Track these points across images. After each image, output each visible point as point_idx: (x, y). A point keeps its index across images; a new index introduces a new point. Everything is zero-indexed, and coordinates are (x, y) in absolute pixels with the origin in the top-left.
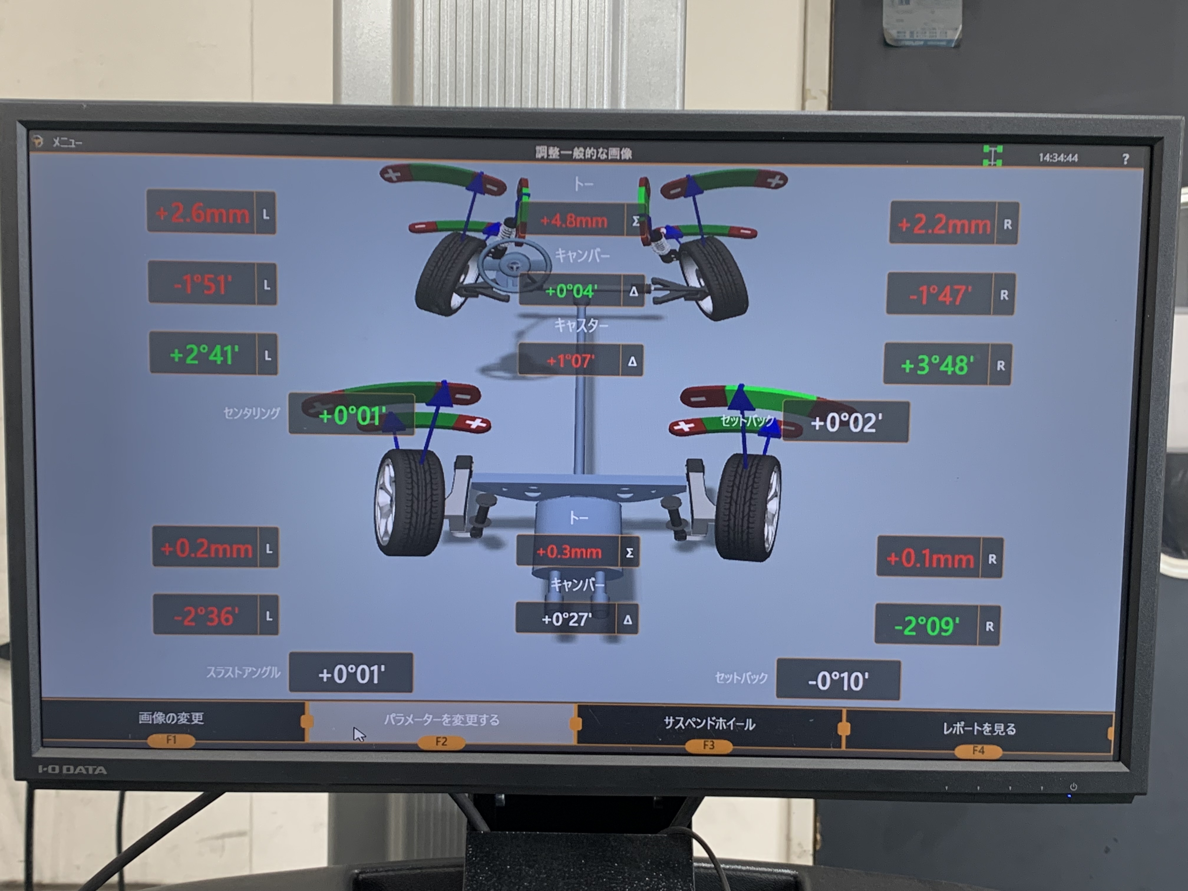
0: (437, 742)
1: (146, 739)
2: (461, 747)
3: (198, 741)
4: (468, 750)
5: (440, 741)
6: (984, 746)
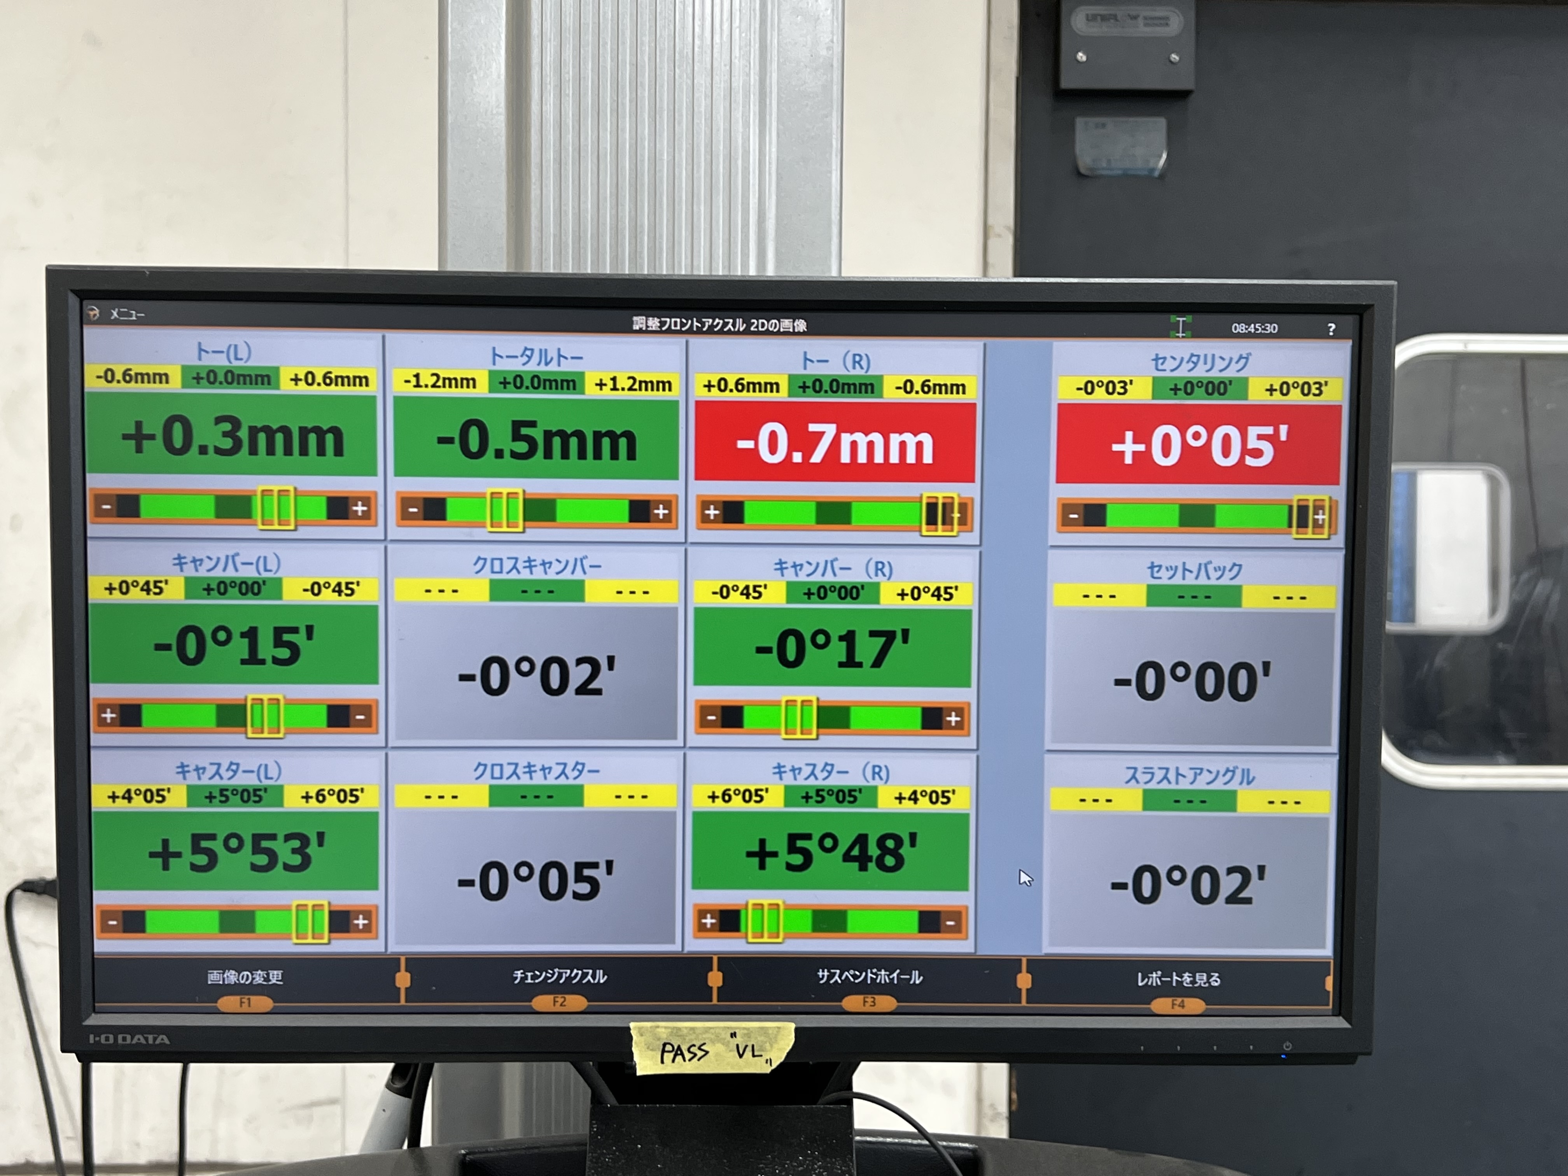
1: (216, 1002)
2: (582, 1007)
3: (276, 1004)
4: (591, 1011)
6: (1186, 999)
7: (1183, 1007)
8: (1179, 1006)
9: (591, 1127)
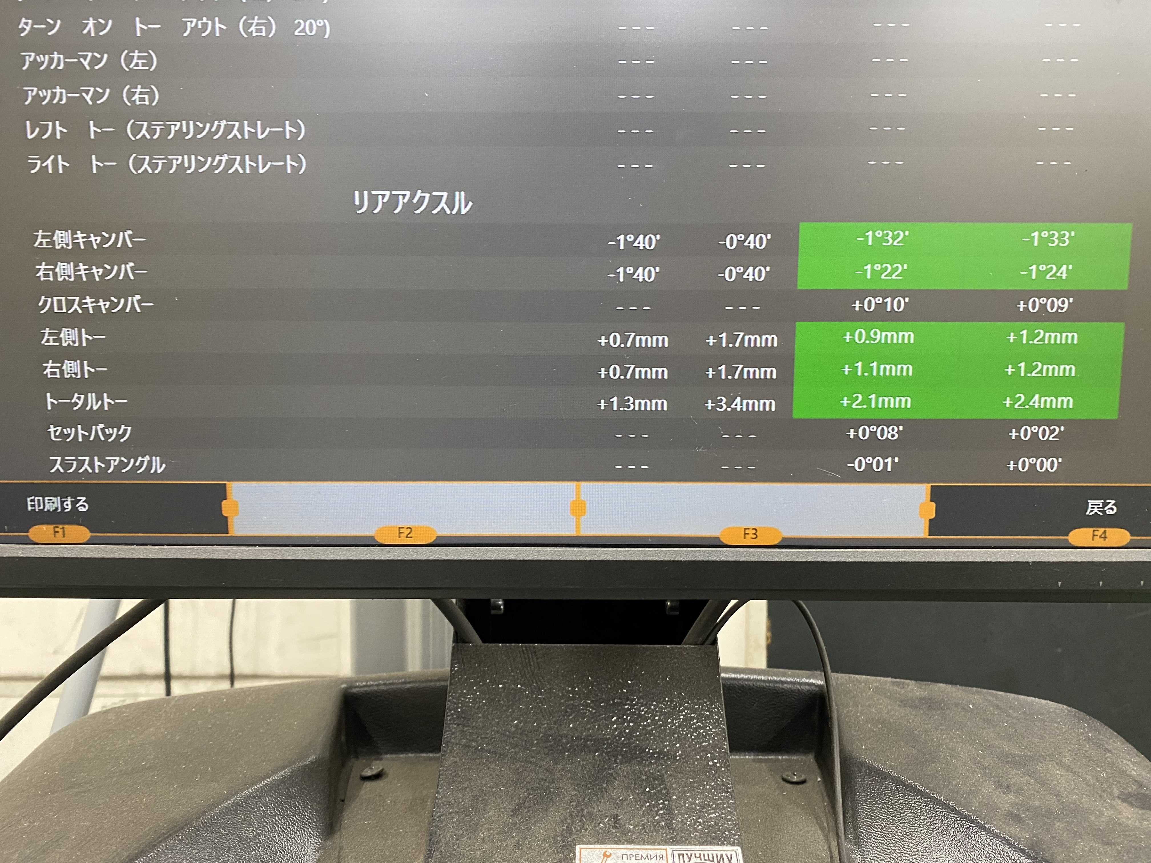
0: (400, 533)
1: (27, 532)
2: (431, 539)
3: (94, 534)
4: (440, 543)
5: (403, 533)
6: (1107, 529)
7: (1105, 537)
8: (1101, 537)
9: (452, 666)
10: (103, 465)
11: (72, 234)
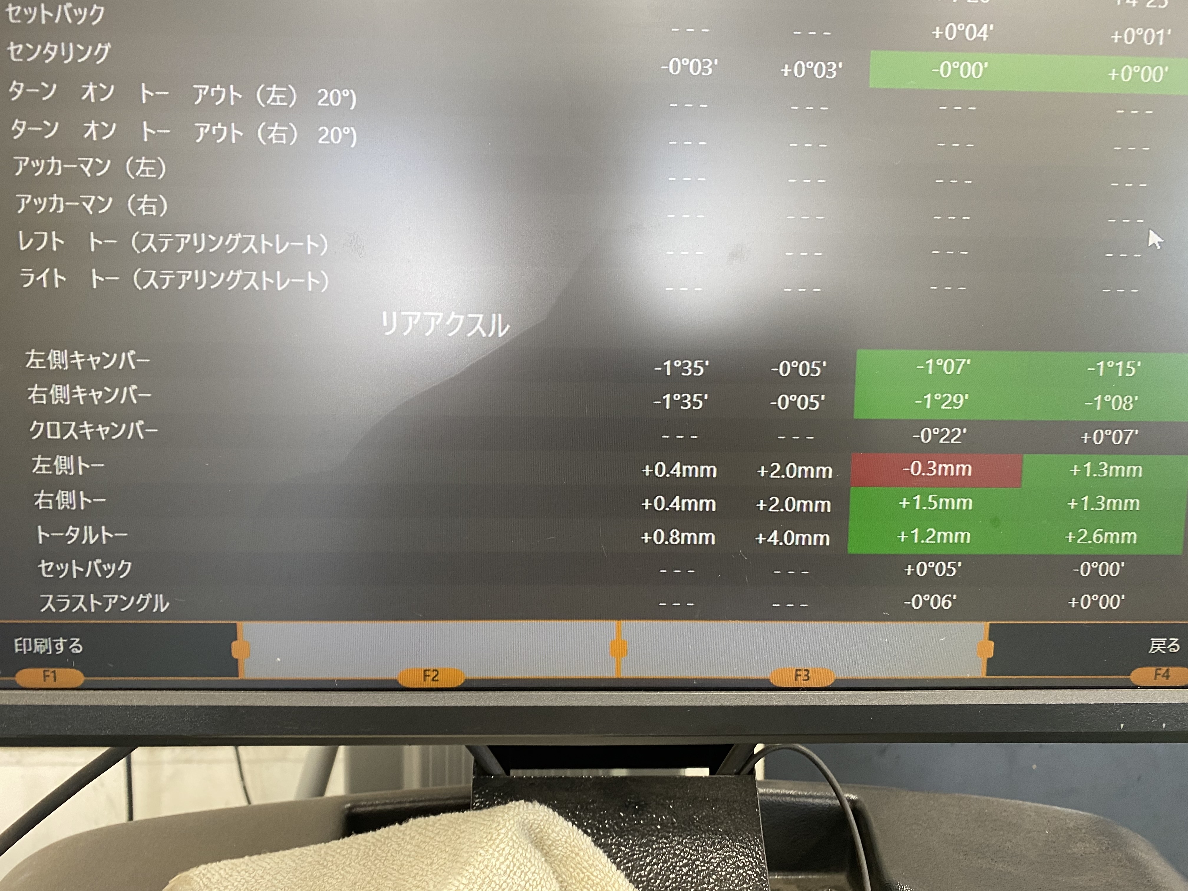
0: (425, 676)
1: (14, 676)
2: (459, 683)
3: (88, 678)
4: (470, 686)
5: (429, 676)
6: (1170, 668)
7: (1168, 677)
8: (1163, 676)
10: (100, 604)
11: (69, 355)
